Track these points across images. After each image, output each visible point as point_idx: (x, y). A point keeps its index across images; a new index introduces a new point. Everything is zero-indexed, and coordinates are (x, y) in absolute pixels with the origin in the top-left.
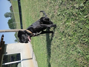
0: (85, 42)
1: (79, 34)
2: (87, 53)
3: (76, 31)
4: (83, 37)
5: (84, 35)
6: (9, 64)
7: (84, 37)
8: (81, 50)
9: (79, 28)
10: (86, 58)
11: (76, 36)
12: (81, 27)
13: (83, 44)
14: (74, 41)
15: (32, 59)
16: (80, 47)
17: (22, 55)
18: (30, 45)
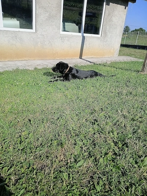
0: (96, 183)
1: (115, 176)
2: (71, 175)
3: (124, 174)
4: (107, 183)
5: (112, 188)
7: (107, 187)
8: (80, 167)
9: (128, 184)
10: (62, 170)
11: (111, 168)
12: (130, 190)
13: (92, 177)
14: (101, 160)
15: (81, 57)
16: (86, 167)
17: (94, 37)
18: (109, 60)
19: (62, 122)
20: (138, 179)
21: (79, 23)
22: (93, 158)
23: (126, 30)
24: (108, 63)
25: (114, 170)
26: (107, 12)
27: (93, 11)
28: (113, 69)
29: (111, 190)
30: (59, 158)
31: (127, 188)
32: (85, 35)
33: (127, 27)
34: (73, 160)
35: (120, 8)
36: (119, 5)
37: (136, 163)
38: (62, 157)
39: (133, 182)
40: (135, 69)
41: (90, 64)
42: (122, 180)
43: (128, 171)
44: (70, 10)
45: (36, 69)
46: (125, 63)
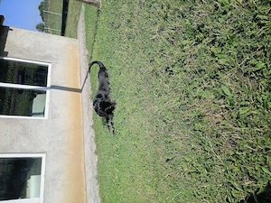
0: (254, 69)
1: (244, 42)
2: (243, 103)
3: (241, 30)
4: (253, 54)
5: (260, 47)
6: (11, 89)
7: (258, 53)
8: (231, 91)
9: (254, 24)
10: (235, 116)
11: (233, 47)
12: (262, 22)
13: (246, 74)
14: (221, 62)
15: (80, 91)
16: (231, 83)
17: (52, 73)
18: (82, 51)
19: (169, 116)
20: (247, 11)
21: (33, 94)
22: (219, 73)
23: (41, 28)
24: (87, 53)
25: (235, 44)
26: (17, 55)
27: (16, 74)
28: (96, 46)
29: (263, 48)
30: (219, 120)
31: (261, 25)
32: (49, 85)
33: (37, 28)
34: (222, 101)
35: (11, 37)
36: (8, 39)
37: (225, 13)
38: (218, 115)
39: (252, 18)
40: (95, 15)
41: (89, 78)
42: (249, 33)
43: (236, 24)
44: (14, 106)
45: (96, 153)
46: (87, 29)
